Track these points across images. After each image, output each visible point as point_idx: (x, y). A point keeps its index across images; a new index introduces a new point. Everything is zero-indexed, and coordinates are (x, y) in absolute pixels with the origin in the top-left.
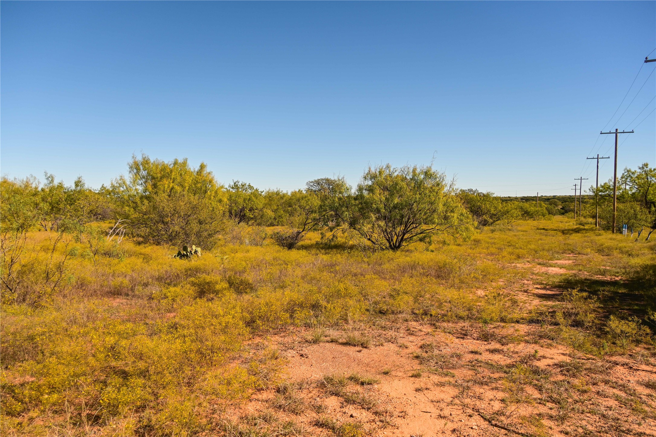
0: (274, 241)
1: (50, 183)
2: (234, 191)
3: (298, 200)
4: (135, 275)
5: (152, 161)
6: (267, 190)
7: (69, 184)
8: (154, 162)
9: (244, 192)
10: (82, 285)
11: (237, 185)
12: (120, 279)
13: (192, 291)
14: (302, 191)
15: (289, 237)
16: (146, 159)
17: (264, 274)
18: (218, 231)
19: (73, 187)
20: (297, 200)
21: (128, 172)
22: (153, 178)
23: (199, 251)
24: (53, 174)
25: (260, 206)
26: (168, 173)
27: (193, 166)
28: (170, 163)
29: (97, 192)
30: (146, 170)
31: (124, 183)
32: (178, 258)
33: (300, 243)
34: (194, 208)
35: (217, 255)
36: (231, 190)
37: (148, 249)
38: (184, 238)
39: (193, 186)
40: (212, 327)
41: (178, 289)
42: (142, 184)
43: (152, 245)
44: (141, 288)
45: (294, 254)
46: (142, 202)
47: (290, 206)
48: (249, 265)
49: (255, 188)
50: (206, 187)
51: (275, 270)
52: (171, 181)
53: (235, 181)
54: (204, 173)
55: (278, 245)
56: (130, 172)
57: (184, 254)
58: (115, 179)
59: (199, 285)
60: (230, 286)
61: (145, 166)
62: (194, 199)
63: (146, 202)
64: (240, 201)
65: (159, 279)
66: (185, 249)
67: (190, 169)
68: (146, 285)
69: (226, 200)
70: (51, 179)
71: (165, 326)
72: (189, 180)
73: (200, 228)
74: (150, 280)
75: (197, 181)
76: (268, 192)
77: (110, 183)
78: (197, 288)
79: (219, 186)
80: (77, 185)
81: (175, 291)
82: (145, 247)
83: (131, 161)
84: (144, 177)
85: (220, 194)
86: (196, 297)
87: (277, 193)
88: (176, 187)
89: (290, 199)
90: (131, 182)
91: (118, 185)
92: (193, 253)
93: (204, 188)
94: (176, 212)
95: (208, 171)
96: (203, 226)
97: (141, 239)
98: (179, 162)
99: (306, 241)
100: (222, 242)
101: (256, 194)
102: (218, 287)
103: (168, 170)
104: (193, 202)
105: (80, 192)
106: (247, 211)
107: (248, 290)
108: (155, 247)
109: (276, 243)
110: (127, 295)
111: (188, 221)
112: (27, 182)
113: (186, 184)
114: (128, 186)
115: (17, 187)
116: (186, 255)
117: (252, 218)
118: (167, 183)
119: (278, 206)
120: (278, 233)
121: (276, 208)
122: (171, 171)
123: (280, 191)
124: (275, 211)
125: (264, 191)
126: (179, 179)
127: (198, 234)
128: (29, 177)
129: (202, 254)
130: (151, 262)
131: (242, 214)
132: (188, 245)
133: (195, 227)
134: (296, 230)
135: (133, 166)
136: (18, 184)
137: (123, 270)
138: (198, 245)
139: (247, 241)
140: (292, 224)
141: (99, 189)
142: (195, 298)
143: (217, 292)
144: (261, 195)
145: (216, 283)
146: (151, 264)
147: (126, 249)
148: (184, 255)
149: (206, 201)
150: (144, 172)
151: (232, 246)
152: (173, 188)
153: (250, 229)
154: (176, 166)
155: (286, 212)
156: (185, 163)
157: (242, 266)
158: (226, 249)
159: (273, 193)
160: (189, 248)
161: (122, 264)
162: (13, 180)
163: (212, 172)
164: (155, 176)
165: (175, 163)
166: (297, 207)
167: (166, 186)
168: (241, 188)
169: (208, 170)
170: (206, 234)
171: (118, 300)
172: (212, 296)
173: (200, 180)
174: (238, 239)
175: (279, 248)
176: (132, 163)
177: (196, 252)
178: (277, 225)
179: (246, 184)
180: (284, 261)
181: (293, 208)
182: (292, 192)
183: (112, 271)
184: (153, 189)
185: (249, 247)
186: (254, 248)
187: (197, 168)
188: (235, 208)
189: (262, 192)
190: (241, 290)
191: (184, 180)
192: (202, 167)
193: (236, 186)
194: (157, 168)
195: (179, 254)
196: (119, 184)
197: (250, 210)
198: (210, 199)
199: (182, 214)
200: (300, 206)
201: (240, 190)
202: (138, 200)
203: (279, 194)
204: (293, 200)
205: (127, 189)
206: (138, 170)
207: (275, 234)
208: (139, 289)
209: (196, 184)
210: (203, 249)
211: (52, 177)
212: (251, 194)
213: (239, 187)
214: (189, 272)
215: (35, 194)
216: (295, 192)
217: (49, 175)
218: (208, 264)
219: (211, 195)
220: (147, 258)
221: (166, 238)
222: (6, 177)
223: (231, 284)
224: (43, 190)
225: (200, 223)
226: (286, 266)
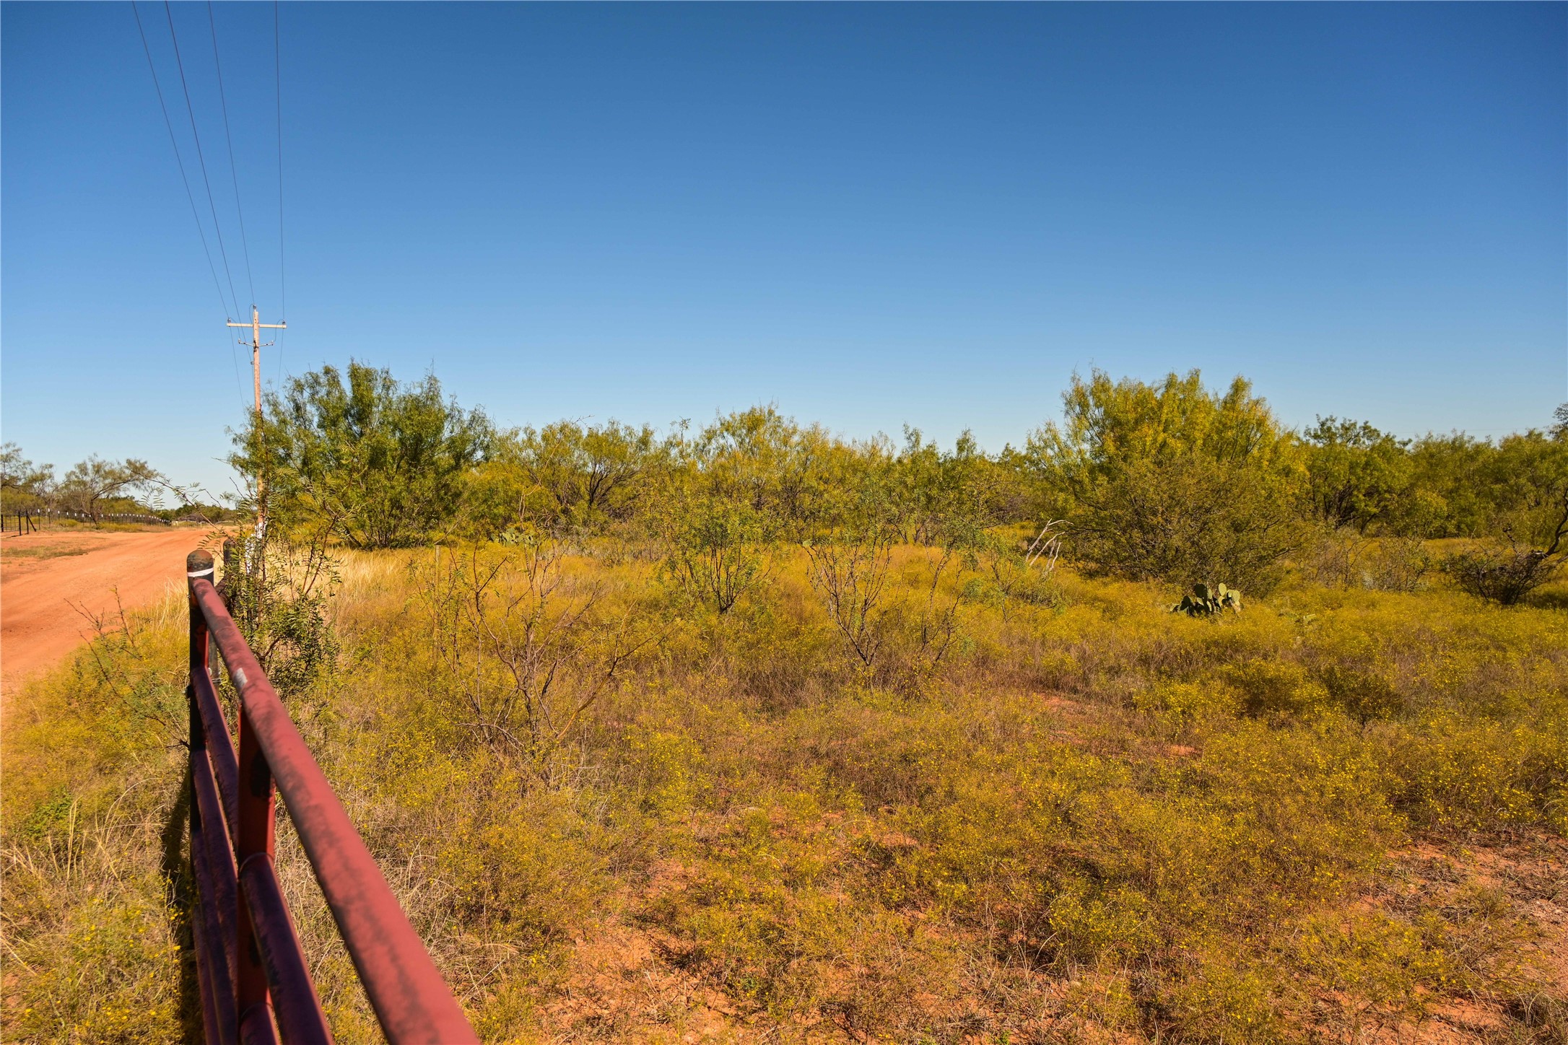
0: (1454, 581)
1: (914, 446)
2: (1320, 445)
3: (1529, 462)
4: (1089, 648)
5: (1114, 383)
6: (1423, 437)
7: (947, 448)
8: (1120, 385)
9: (1350, 445)
10: (984, 661)
11: (1329, 429)
12: (1058, 653)
13: (1231, 697)
14: (1540, 434)
15: (1502, 569)
16: (1101, 380)
17: (1430, 670)
18: (1284, 549)
19: (954, 454)
20: (1522, 463)
21: (1063, 414)
22: (1117, 423)
23: (1235, 599)
24: (919, 427)
25: (1402, 481)
26: (1152, 409)
27: (1215, 388)
28: (1156, 385)
29: (997, 460)
30: (1101, 406)
31: (1055, 438)
32: (1184, 613)
33: (1544, 589)
34: (1221, 492)
35: (1282, 611)
36: (1312, 441)
37: (1113, 589)
38: (1196, 565)
39: (1216, 437)
40: (1300, 797)
41: (1193, 689)
42: (1092, 439)
43: (1120, 578)
44: (1103, 678)
45: (1523, 620)
46: (1093, 480)
47: (1497, 481)
48: (1382, 642)
49: (1383, 435)
50: (1248, 438)
51: (1466, 664)
52: (1161, 428)
53: (1323, 419)
54: (1244, 402)
55: (1465, 590)
56: (1067, 412)
57: (1197, 603)
58: (1035, 430)
59: (1247, 685)
60: (1334, 696)
61: (1099, 397)
62: (1221, 471)
63: (1102, 479)
64: (1340, 470)
65: (1145, 661)
66: (1200, 591)
67: (1207, 395)
68: (1114, 671)
69: (1302, 468)
70: (914, 437)
71: (1175, 776)
72: (1204, 422)
73: (1238, 541)
74: (1123, 661)
75: (1224, 425)
76: (1426, 443)
77: (1025, 440)
78: (1241, 691)
79: (1282, 435)
80: (961, 449)
81: (1187, 694)
82: (1105, 584)
83: (1069, 388)
84: (1096, 423)
85: (1286, 452)
86: (1242, 714)
87: (1456, 446)
88: (1171, 441)
89: (1501, 459)
90: (1069, 436)
91: (1042, 444)
92: (1221, 604)
93: (1242, 442)
94: (1174, 503)
95: (1254, 397)
96: (1243, 536)
97: (1092, 565)
98: (1179, 380)
99: (1562, 582)
100: (1293, 579)
101: (1387, 449)
102: (1297, 694)
103: (1154, 402)
104: (1218, 477)
105: (966, 462)
106: (1361, 496)
107: (1387, 711)
108: (1130, 586)
109: (1459, 586)
110: (1075, 691)
111: (1205, 523)
112: (873, 447)
113: (1197, 434)
114: (1062, 445)
115: (857, 458)
116: (1202, 607)
117: (1374, 516)
118: (1151, 432)
119: (1457, 480)
120: (1463, 558)
121: (1450, 485)
122: (1161, 405)
123: (1466, 438)
124: (1450, 494)
125: (1410, 441)
126: (1180, 422)
127: (1230, 556)
128: (876, 436)
129: (1242, 607)
130: (1123, 618)
131: (1344, 504)
132: (1207, 583)
133: (1222, 537)
134: (1524, 550)
135: (1074, 399)
136: (859, 451)
137: (1064, 633)
138: (1232, 584)
139: (1368, 578)
140: (1510, 533)
141: (1000, 455)
142: (1240, 716)
143: (1297, 708)
144: (1401, 452)
145: (1294, 683)
146: (1122, 622)
147: (1064, 586)
148: (1198, 608)
149: (1249, 473)
150: (1096, 412)
151: (1324, 590)
152: (1164, 444)
153: (1373, 546)
154: (1172, 391)
155: (1486, 496)
156: (1193, 382)
157: (1360, 642)
158: (1306, 598)
159: (1438, 445)
160: (1210, 591)
161: (1060, 621)
162: (851, 443)
163: (1264, 399)
164: (1122, 417)
165: (1170, 384)
166: (1522, 481)
167: (1149, 439)
168: (1341, 436)
169: (1253, 394)
170: (1248, 556)
171: (1055, 700)
172: (1282, 714)
173: (1231, 420)
174: (1337, 570)
175: (1471, 600)
176: (1071, 391)
177: (1227, 600)
178: (1457, 536)
179: (1354, 425)
180: (1492, 638)
181: (1511, 487)
182: (1507, 440)
183: (1038, 634)
184: (1117, 449)
185: (1376, 594)
186: (1392, 597)
187: (1224, 392)
188: (1325, 489)
189: (1405, 444)
190: (1365, 707)
191: (1191, 423)
192: (1238, 388)
193: (1325, 431)
194: (1126, 399)
195: (1186, 603)
196: (1045, 442)
197: (1369, 494)
198: (1260, 468)
199: (1190, 505)
200: (1533, 480)
201: (1338, 441)
202: (1084, 476)
203: (1461, 446)
204: (1510, 462)
205: (1061, 450)
206: (1084, 406)
207: (1453, 562)
208: (1099, 682)
209: (1222, 432)
210: (1245, 593)
211: (918, 435)
212: (1372, 449)
213: (1335, 434)
214: (1215, 650)
215: (888, 470)
216: (1518, 440)
217: (911, 431)
218: (1262, 631)
219: (1261, 457)
220: (1111, 610)
221: (1152, 564)
222: (840, 439)
223: (1335, 689)
224: (900, 461)
225: (1237, 528)
226: (1499, 654)
